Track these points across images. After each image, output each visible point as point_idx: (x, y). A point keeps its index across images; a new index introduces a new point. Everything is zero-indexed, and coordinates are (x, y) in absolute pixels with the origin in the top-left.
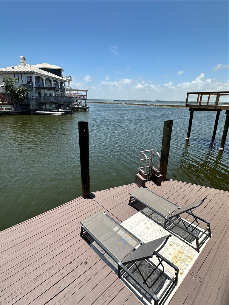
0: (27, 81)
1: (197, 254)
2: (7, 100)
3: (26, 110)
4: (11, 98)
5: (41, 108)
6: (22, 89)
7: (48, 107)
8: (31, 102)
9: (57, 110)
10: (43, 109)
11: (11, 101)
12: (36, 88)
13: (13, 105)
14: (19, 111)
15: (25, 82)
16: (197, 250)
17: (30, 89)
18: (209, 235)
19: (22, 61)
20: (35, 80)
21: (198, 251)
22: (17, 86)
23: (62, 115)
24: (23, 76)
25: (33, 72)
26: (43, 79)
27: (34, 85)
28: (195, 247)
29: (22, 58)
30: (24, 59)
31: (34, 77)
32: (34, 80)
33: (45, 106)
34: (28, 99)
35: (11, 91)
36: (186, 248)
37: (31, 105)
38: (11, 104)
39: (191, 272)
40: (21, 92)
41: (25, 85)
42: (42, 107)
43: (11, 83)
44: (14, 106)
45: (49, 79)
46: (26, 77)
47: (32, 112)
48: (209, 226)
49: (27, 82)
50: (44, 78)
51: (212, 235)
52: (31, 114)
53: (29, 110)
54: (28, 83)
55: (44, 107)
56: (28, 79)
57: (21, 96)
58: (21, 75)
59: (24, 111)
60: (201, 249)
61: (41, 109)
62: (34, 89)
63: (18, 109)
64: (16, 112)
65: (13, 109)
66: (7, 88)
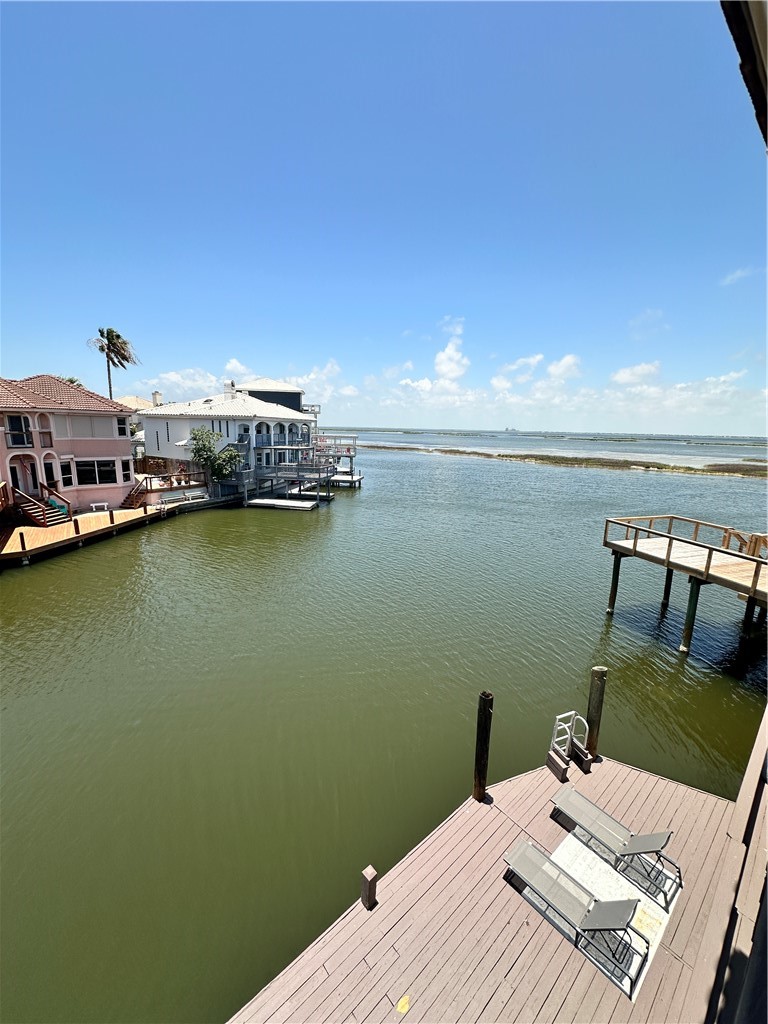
0: (239, 436)
1: (667, 917)
3: (232, 497)
4: (205, 474)
6: (230, 455)
8: (246, 481)
11: (203, 479)
12: (257, 448)
13: (208, 488)
14: (219, 500)
15: (234, 439)
16: (666, 909)
18: (680, 885)
19: (229, 389)
21: (667, 912)
22: (220, 445)
24: (231, 424)
25: (253, 418)
26: (269, 429)
27: (253, 444)
28: (664, 905)
31: (253, 425)
32: (253, 432)
34: (239, 474)
36: (651, 906)
37: (246, 487)
38: (204, 485)
39: (662, 944)
40: (227, 462)
41: (234, 445)
44: (211, 489)
45: (282, 424)
46: (237, 428)
47: (245, 503)
48: (679, 872)
49: (237, 439)
50: (272, 425)
51: (683, 883)
52: (243, 506)
53: (237, 495)
54: (241, 439)
56: (240, 431)
57: (227, 470)
58: (228, 423)
59: (229, 498)
60: (671, 908)
62: (252, 451)
63: (216, 496)
64: (213, 504)
65: (207, 498)
66: (198, 451)
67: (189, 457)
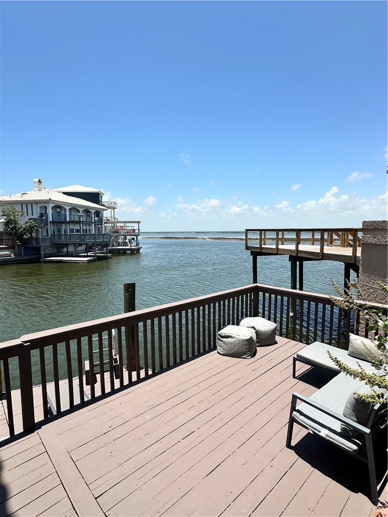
0: (40, 213)
2: (6, 242)
3: (34, 256)
4: (12, 239)
5: (60, 252)
6: (30, 226)
7: (71, 249)
8: (42, 245)
9: (84, 254)
10: (63, 254)
11: (11, 243)
12: (53, 222)
13: (14, 250)
14: (22, 258)
15: (36, 215)
17: (43, 225)
19: (37, 185)
20: (51, 212)
22: (23, 222)
23: (89, 262)
24: (34, 206)
25: (49, 201)
26: (65, 209)
29: (37, 182)
30: (40, 182)
31: (50, 206)
33: (66, 248)
34: (37, 239)
35: (12, 229)
37: (42, 248)
38: (11, 248)
40: (27, 230)
41: (35, 220)
42: (62, 251)
43: (14, 217)
44: (16, 251)
45: (77, 209)
46: (39, 209)
47: (42, 260)
49: (39, 215)
50: (67, 208)
52: (40, 262)
54: (41, 215)
55: (65, 250)
56: (41, 211)
57: (27, 236)
58: (32, 205)
59: (31, 257)
61: (59, 254)
62: (49, 224)
63: (20, 254)
64: (17, 260)
65: (13, 256)
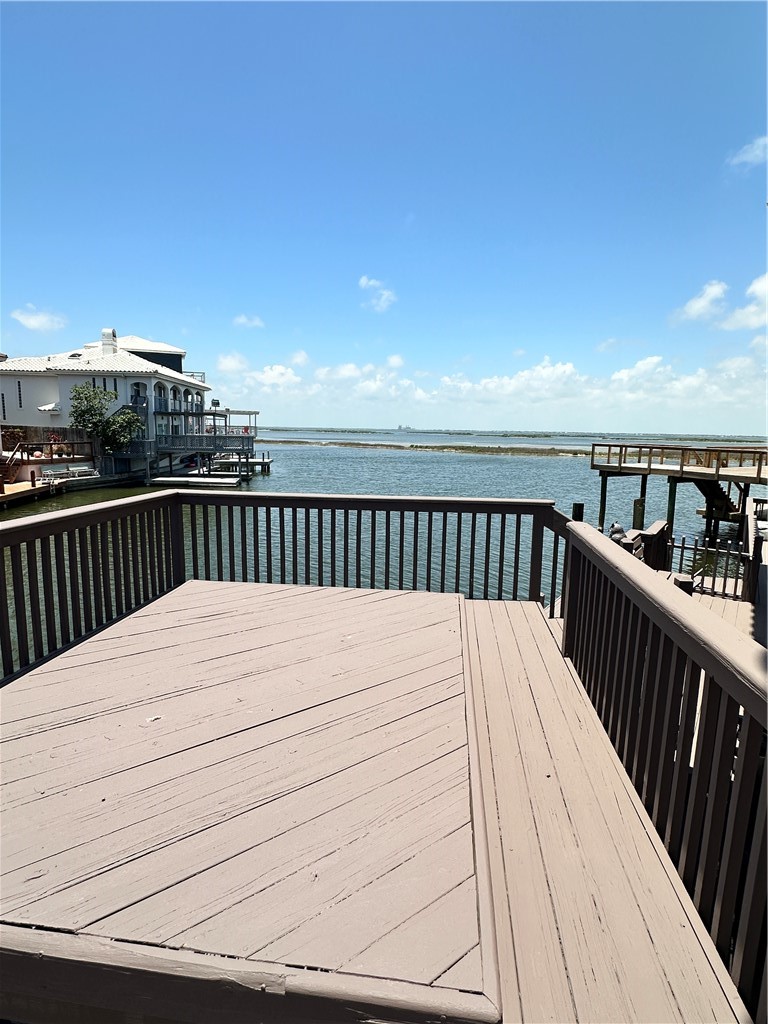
0: (132, 397)
4: (91, 443)
6: (129, 420)
8: (148, 454)
11: (88, 451)
12: (157, 413)
14: (112, 478)
15: (125, 399)
17: (143, 418)
19: (109, 340)
22: (113, 406)
24: (119, 382)
25: (153, 374)
27: (152, 408)
29: (109, 334)
31: (152, 384)
32: (151, 394)
34: (139, 444)
35: (96, 425)
37: (148, 460)
38: (90, 459)
44: (98, 464)
46: (127, 387)
47: (147, 482)
50: (169, 387)
53: (131, 474)
57: (125, 437)
58: (115, 380)
62: (152, 417)
64: (104, 482)
65: (97, 475)
66: (80, 415)
67: (67, 422)
